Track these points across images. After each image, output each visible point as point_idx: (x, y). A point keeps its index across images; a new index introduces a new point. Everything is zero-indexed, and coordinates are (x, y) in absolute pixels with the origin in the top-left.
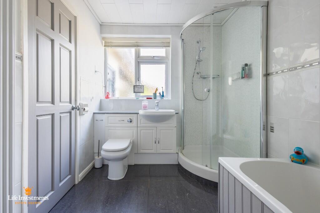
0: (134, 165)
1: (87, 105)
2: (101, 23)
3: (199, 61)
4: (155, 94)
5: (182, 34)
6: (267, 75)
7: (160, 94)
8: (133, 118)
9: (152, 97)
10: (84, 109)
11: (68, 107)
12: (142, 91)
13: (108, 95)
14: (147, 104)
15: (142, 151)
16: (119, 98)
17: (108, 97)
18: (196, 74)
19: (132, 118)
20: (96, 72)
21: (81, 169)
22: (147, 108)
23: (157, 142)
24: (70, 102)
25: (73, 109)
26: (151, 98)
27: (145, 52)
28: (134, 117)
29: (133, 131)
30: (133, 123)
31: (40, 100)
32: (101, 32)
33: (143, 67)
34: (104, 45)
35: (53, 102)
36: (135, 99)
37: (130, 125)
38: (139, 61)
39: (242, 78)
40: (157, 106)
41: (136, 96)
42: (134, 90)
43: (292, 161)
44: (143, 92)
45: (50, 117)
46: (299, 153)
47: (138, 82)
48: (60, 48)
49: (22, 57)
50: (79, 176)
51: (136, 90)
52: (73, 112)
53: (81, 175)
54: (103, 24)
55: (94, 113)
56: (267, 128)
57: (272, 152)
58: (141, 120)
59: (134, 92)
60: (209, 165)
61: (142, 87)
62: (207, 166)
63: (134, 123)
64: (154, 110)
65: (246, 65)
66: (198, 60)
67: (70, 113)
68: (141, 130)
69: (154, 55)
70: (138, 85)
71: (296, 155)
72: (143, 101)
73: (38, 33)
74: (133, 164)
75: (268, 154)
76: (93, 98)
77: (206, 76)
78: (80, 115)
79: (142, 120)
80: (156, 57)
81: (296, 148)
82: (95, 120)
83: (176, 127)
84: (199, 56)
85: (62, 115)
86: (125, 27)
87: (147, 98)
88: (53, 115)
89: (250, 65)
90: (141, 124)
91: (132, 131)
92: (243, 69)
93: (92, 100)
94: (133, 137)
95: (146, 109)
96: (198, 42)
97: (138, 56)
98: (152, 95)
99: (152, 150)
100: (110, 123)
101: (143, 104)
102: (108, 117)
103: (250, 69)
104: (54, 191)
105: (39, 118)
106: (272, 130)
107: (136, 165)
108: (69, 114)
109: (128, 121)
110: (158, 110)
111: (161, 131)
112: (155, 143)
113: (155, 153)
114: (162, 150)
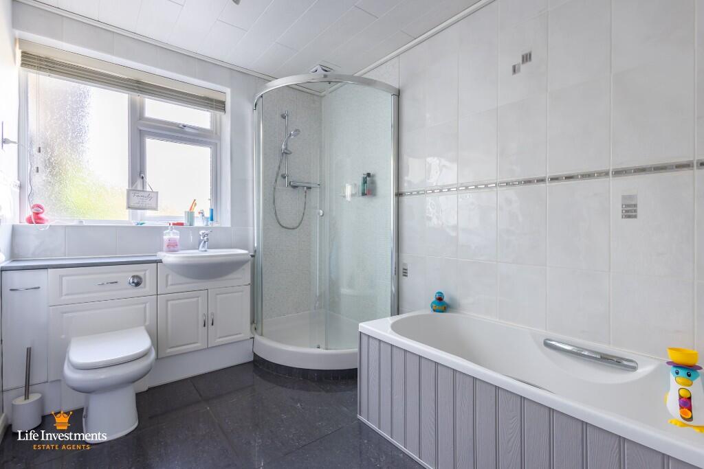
0: (147, 391)
3: (286, 153)
4: (190, 215)
5: (262, 97)
6: (399, 195)
7: (202, 213)
8: (145, 275)
9: (185, 222)
12: (154, 206)
14: (178, 237)
15: (169, 350)
16: (85, 224)
18: (280, 178)
19: (141, 274)
22: (179, 247)
23: (209, 323)
26: (182, 224)
28: (147, 273)
29: (145, 307)
30: (145, 287)
32: (15, 22)
33: (151, 144)
34: (19, 61)
36: (134, 225)
37: (139, 291)
38: (142, 128)
39: (364, 194)
40: (205, 242)
42: (128, 203)
43: (434, 311)
44: (155, 209)
46: (440, 299)
47: (139, 182)
51: (135, 201)
55: (3, 270)
56: (400, 272)
57: (405, 304)
58: (167, 276)
59: (129, 207)
60: (323, 346)
61: (152, 195)
62: (319, 348)
63: (148, 285)
64: (196, 251)
65: (369, 175)
66: (286, 151)
68: (168, 301)
69: (186, 124)
70: (140, 189)
71: (438, 301)
72: (165, 232)
74: (146, 389)
75: (400, 308)
77: (297, 184)
79: (170, 277)
80: (190, 127)
81: (437, 293)
83: (249, 284)
84: (286, 145)
89: (374, 176)
90: (167, 286)
91: (143, 306)
92: (365, 182)
94: (145, 321)
95: (176, 249)
96: (283, 117)
97: (137, 114)
100: (67, 295)
101: (166, 237)
102: (61, 277)
103: (373, 183)
106: (405, 274)
107: (152, 390)
109: (129, 284)
110: (206, 251)
111: (218, 296)
112: (204, 326)
113: (205, 349)
114: (220, 338)
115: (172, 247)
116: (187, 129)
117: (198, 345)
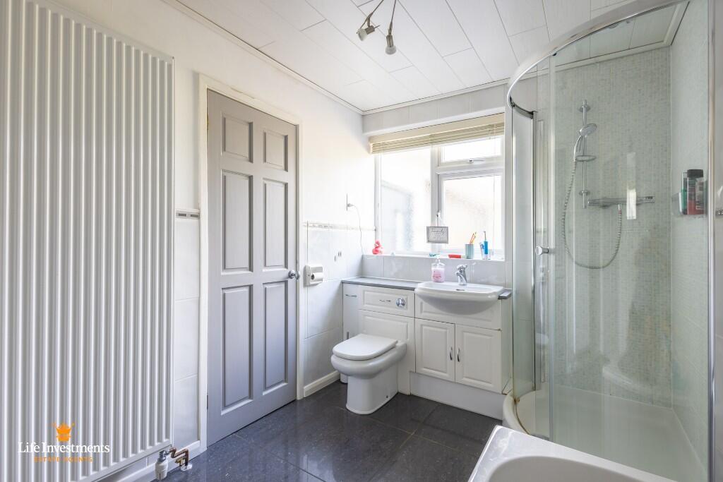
0: (409, 396)
1: (320, 270)
2: (362, 113)
3: (582, 161)
4: (470, 247)
8: (407, 299)
9: (463, 254)
10: (313, 277)
11: (282, 273)
12: (445, 240)
13: (377, 247)
14: (445, 269)
15: (424, 369)
17: (377, 251)
19: (404, 298)
20: (348, 205)
21: (309, 378)
22: (442, 279)
23: (455, 357)
24: (286, 266)
25: (290, 276)
26: (459, 257)
27: (453, 152)
28: (408, 296)
29: (407, 326)
30: (407, 309)
31: (228, 266)
32: (364, 128)
33: (447, 185)
34: (371, 151)
35: (251, 269)
36: (428, 256)
38: (439, 173)
41: (433, 248)
42: (428, 238)
44: (446, 242)
45: (246, 290)
47: (436, 219)
48: (265, 185)
49: (199, 213)
50: (305, 389)
51: (432, 236)
52: (291, 282)
53: (306, 388)
54: (366, 113)
55: (343, 283)
58: (421, 303)
59: (429, 241)
61: (444, 230)
63: (409, 307)
65: (694, 173)
66: (580, 158)
67: (286, 282)
68: (423, 325)
69: (469, 157)
70: (436, 225)
73: (226, 174)
74: (408, 394)
76: (340, 254)
78: (305, 285)
79: (424, 305)
80: (475, 160)
82: (344, 295)
83: (499, 330)
85: (267, 286)
86: (403, 111)
87: (451, 256)
88: (251, 287)
90: (421, 312)
91: (405, 324)
93: (338, 258)
94: (407, 338)
95: (439, 280)
97: (436, 162)
98: (463, 247)
99: (446, 373)
100: (367, 304)
101: (434, 269)
102: (364, 291)
104: (252, 399)
105: (227, 292)
107: (412, 397)
108: (283, 285)
109: (398, 305)
110: (464, 285)
111: (465, 334)
112: (451, 359)
113: (451, 382)
114: (466, 377)
115: (437, 278)
116: (476, 163)
117: (445, 375)
